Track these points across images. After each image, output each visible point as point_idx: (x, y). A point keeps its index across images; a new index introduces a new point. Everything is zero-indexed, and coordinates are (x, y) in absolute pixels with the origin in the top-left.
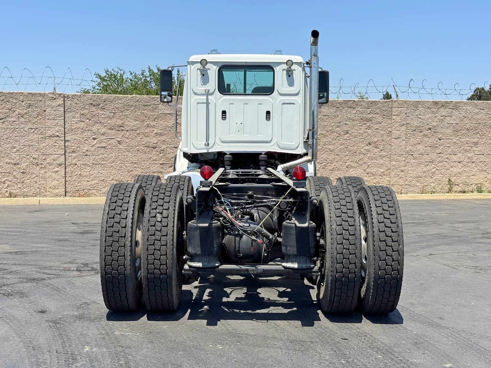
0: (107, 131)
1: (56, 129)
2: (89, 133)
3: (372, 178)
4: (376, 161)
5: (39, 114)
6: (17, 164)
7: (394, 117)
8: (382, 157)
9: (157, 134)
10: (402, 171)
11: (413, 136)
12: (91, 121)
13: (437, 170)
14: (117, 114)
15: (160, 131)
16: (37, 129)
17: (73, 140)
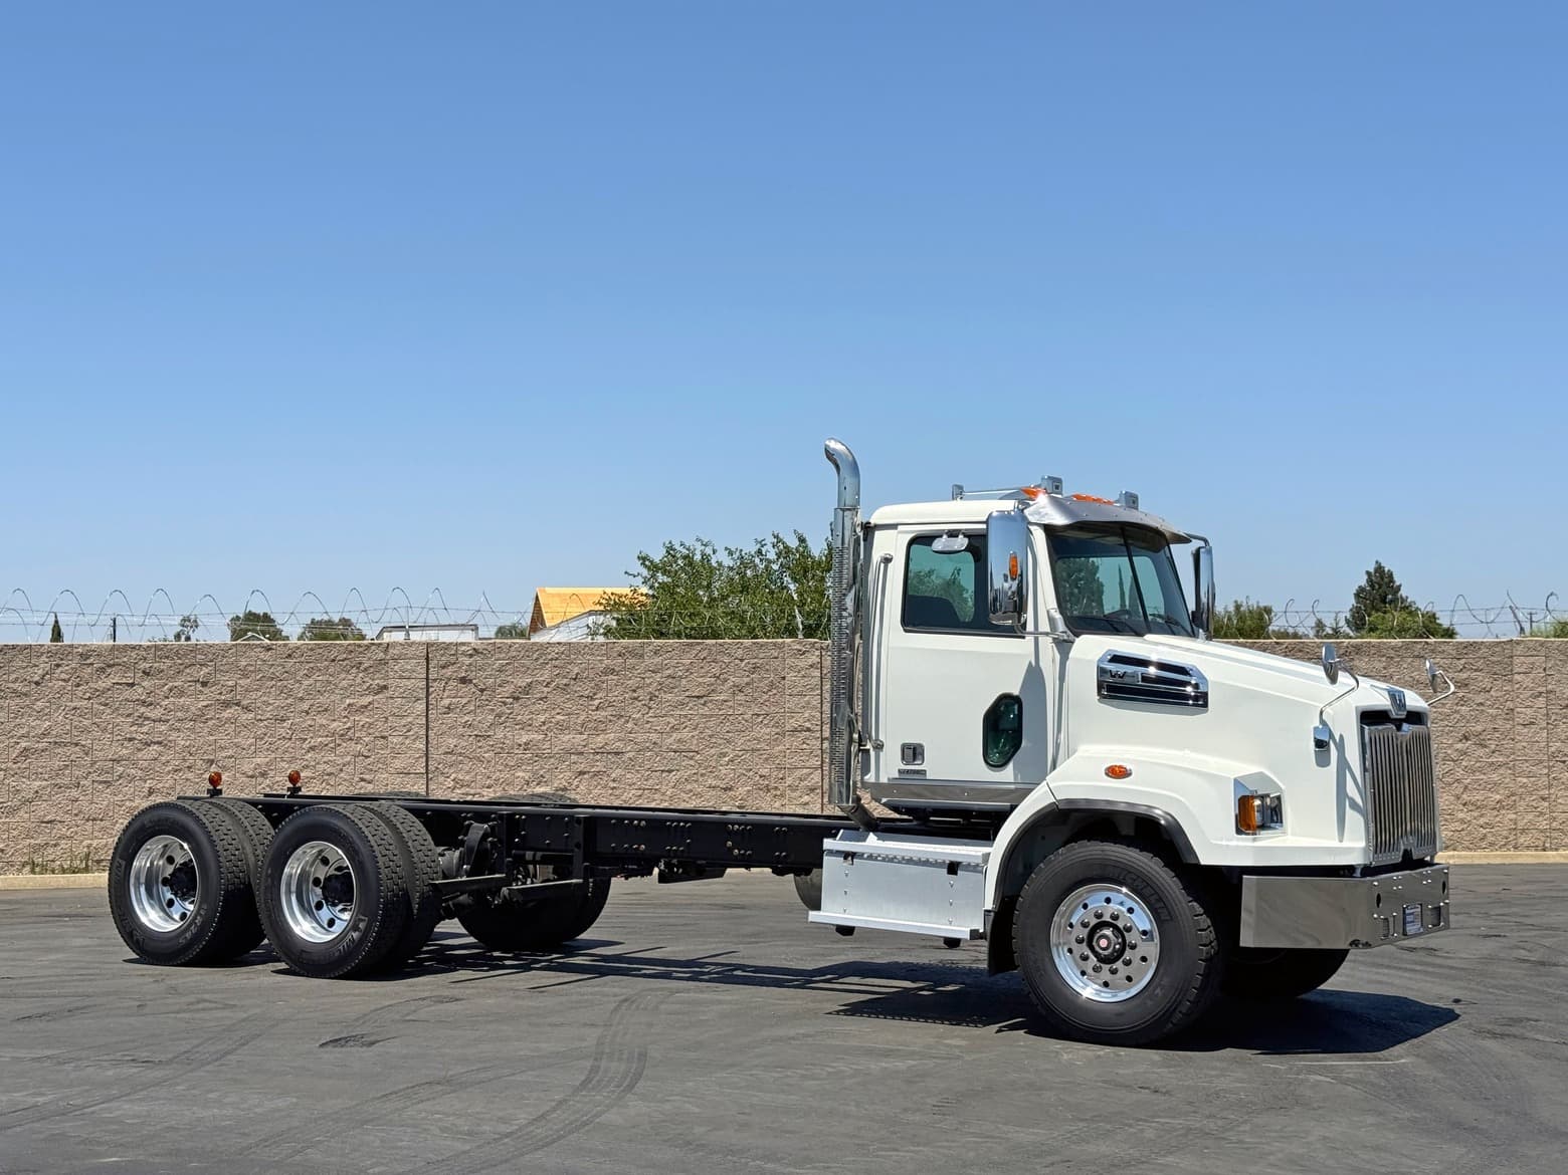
1: (806, 715)
3: (1476, 814)
4: (1482, 777)
5: (772, 685)
6: (730, 789)
7: (1516, 677)
8: (1498, 766)
10: (1544, 799)
11: (1564, 720)
16: (768, 715)
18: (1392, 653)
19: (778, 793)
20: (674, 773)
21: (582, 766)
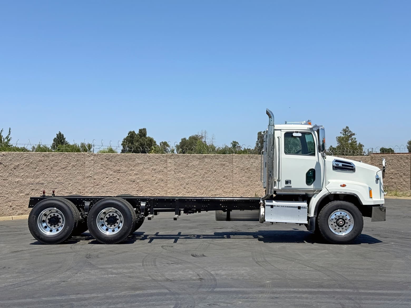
0: (113, 173)
1: (90, 173)
5: (82, 165)
11: (241, 173)
13: (251, 189)
18: (212, 158)
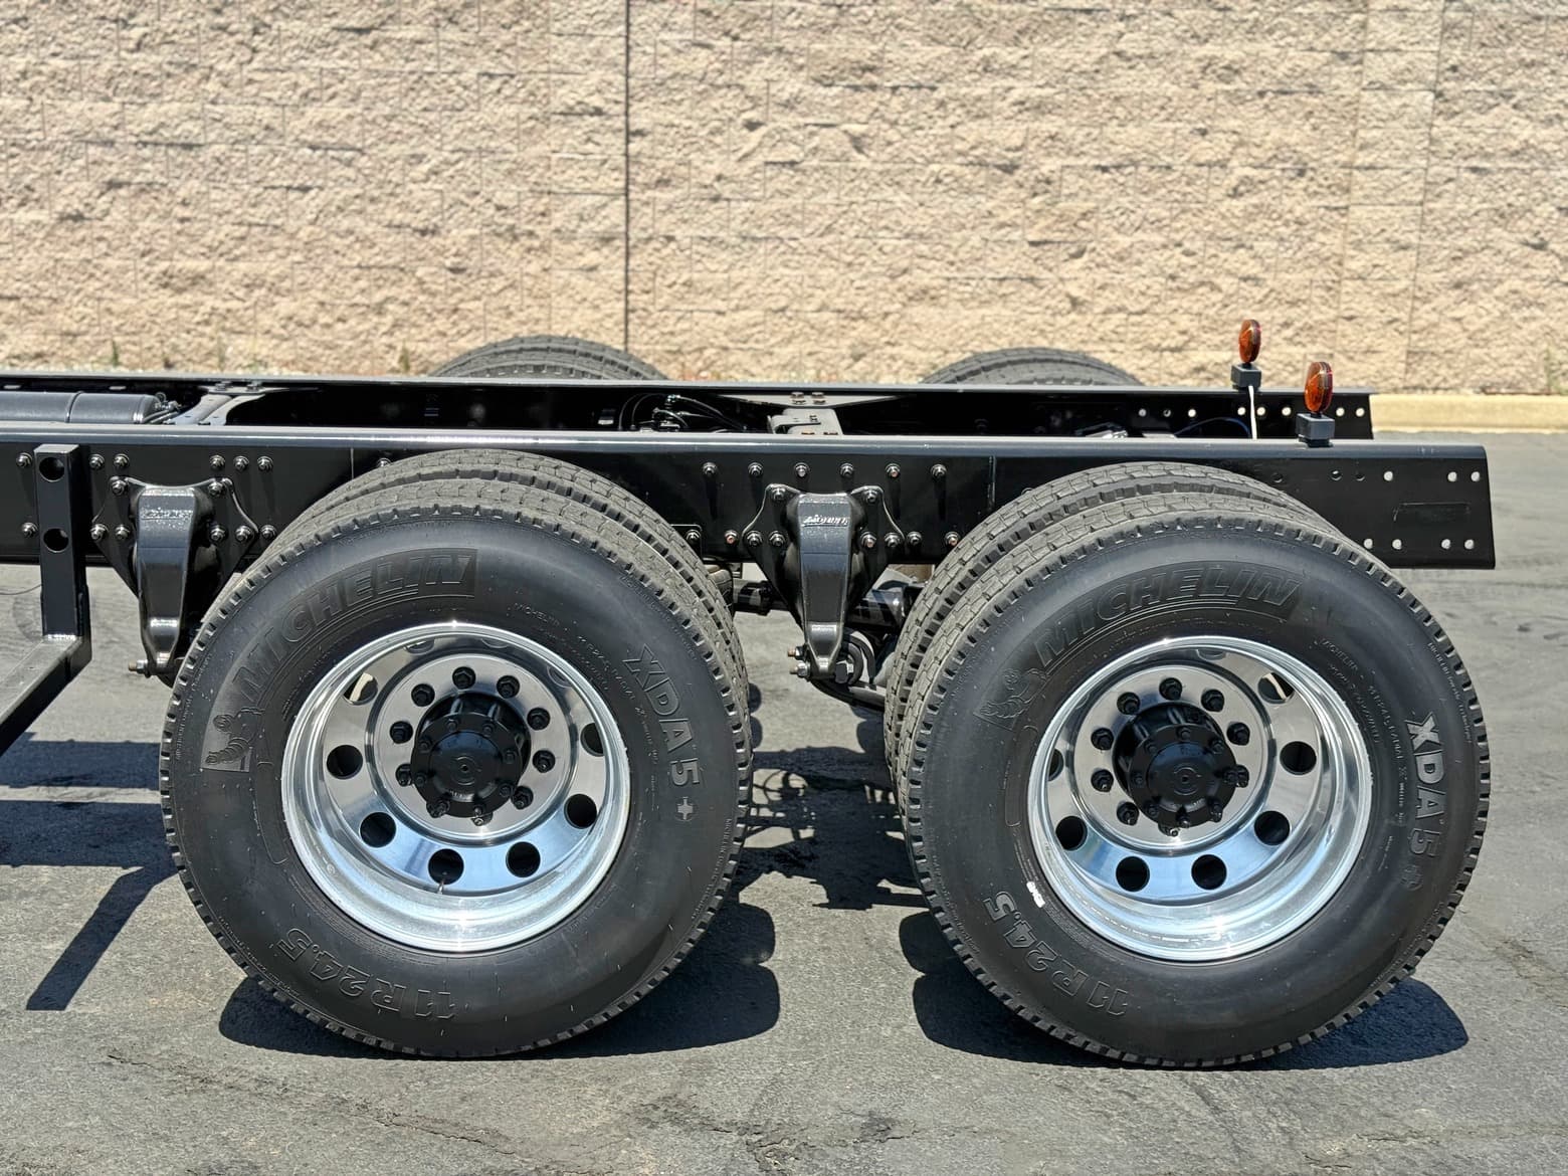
2: (730, 101)
6: (434, 232)
9: (1022, 103)
12: (738, 44)
14: (853, 11)
15: (1039, 91)
16: (512, 76)
17: (660, 129)
19: (536, 243)
20: (313, 193)
21: (114, 169)
